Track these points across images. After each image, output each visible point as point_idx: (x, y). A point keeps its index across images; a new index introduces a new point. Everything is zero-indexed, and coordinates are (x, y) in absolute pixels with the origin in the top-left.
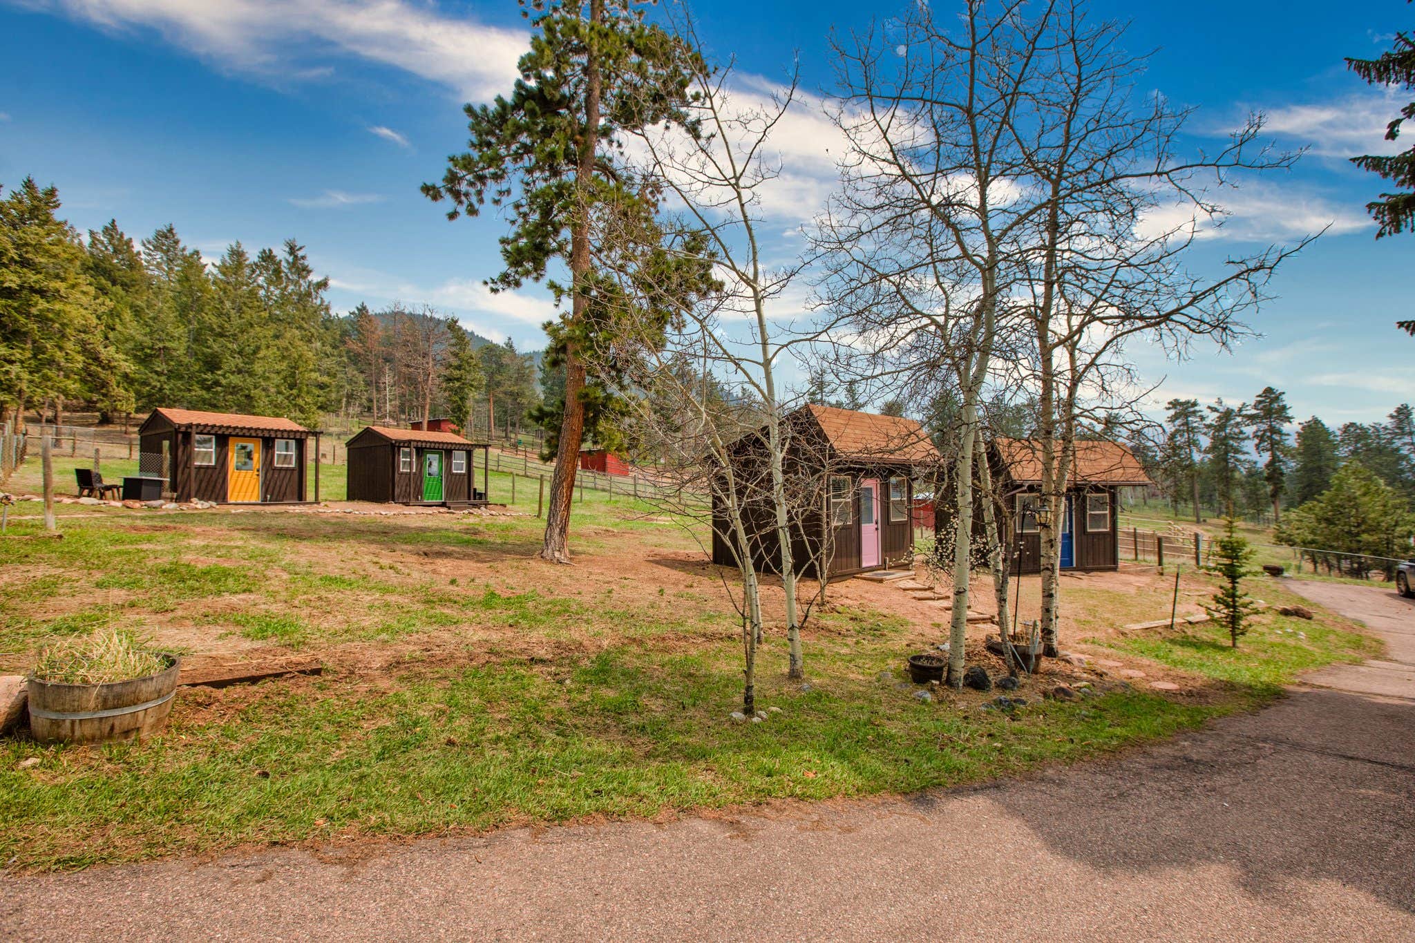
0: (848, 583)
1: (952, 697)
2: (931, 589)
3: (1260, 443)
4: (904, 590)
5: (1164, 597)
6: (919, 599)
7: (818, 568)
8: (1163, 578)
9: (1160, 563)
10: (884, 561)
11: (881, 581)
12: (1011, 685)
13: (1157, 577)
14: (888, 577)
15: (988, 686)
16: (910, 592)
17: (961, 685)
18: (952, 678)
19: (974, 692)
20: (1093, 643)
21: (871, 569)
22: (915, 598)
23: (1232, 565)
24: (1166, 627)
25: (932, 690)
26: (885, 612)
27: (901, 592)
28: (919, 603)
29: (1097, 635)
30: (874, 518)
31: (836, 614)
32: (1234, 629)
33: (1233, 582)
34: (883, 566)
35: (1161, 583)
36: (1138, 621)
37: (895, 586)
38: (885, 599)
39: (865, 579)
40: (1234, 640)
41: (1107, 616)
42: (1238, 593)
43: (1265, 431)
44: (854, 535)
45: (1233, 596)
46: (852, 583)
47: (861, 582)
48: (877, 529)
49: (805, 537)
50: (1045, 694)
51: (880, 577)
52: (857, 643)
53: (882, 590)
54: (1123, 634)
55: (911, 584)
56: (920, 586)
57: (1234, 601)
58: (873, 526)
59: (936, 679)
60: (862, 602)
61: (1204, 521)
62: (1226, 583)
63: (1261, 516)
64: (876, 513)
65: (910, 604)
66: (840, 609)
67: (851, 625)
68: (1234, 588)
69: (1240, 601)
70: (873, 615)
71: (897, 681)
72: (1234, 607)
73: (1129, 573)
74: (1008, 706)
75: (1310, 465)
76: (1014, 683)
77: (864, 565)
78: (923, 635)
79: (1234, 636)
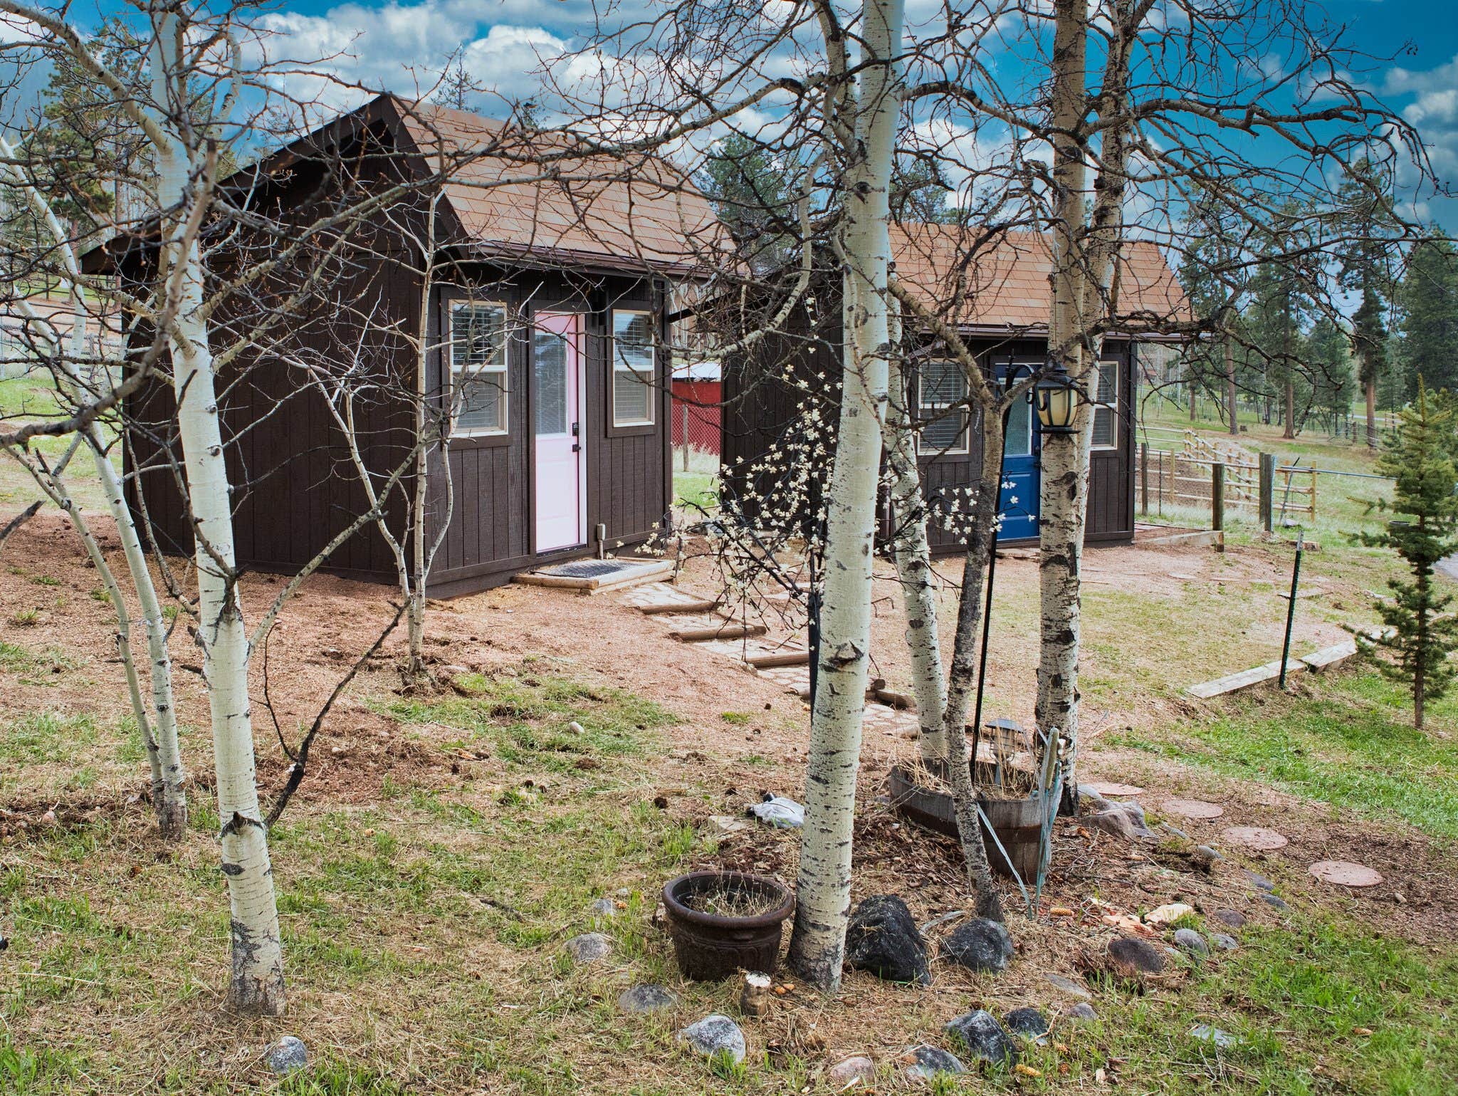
0: (493, 597)
1: (814, 1031)
2: (712, 608)
3: (1345, 271)
4: (648, 612)
5: (1245, 606)
6: (689, 639)
7: (401, 562)
8: (1228, 556)
9: (1217, 525)
10: (594, 534)
11: (585, 590)
12: (988, 955)
13: (1214, 556)
14: (602, 578)
15: (919, 965)
16: (661, 618)
17: (837, 971)
18: (811, 951)
19: (878, 991)
20: (1132, 745)
21: (560, 556)
22: (674, 636)
23: (1420, 529)
24: (1269, 684)
25: (746, 1009)
26: (594, 684)
27: (638, 621)
28: (688, 653)
29: (1133, 721)
30: (570, 418)
31: (453, 700)
32: (1419, 682)
33: (1423, 572)
34: (592, 547)
35: (1227, 570)
36: (1209, 674)
37: (622, 601)
38: (595, 643)
39: (542, 584)
40: (1420, 709)
41: (1142, 662)
42: (1433, 599)
43: (1354, 247)
44: (514, 465)
45: (1422, 605)
46: (509, 596)
47: (530, 594)
48: (576, 448)
49: (364, 473)
50: (1089, 971)
51: (581, 580)
52: (506, 801)
53: (588, 614)
54: (1187, 711)
55: (665, 596)
56: (688, 601)
57: (1422, 617)
58: (567, 439)
59: (757, 968)
60: (530, 654)
61: (1243, 429)
62: (1404, 571)
63: (1341, 419)
64: (575, 405)
65: (663, 656)
66: (466, 680)
67: (493, 736)
68: (1423, 585)
69: (1433, 616)
70: (559, 697)
71: (628, 973)
72: (1423, 631)
73: (1156, 549)
74: (1000, 1050)
75: (1426, 318)
76: (995, 942)
77: (542, 544)
78: (700, 759)
79: (1419, 698)
